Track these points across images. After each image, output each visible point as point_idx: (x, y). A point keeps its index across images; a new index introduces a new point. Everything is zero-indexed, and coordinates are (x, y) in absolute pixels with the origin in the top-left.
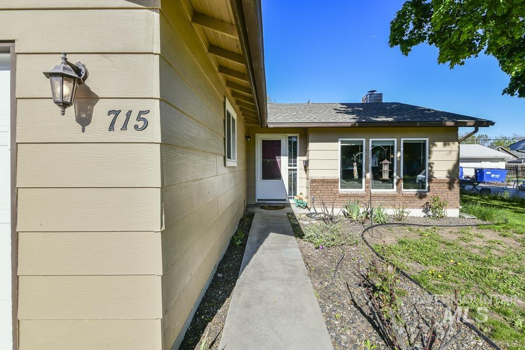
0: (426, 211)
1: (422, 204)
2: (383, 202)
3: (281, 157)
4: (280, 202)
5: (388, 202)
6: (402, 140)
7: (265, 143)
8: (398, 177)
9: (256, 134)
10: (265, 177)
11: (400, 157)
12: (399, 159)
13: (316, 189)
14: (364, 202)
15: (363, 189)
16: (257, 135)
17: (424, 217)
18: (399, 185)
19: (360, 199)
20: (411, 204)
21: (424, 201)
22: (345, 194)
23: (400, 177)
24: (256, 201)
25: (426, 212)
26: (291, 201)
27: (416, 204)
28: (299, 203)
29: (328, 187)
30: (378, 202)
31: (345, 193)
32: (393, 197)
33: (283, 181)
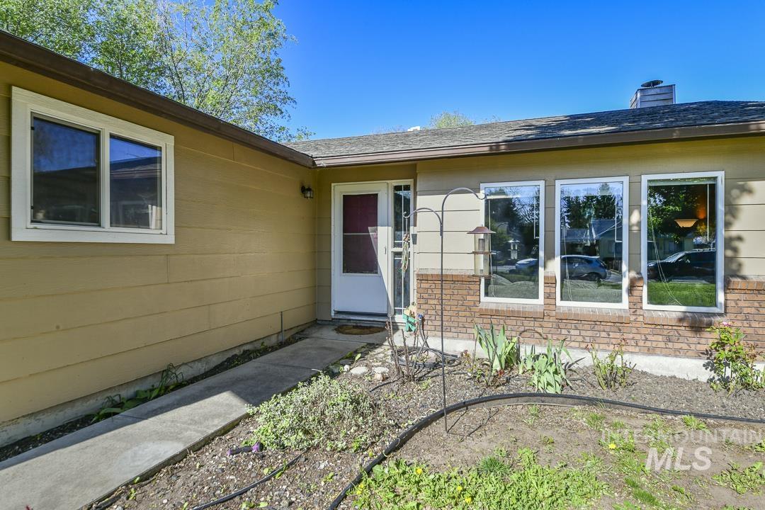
0: (714, 365)
1: (703, 348)
2: (589, 333)
3: (379, 228)
4: (376, 319)
5: (604, 334)
6: (645, 179)
7: (347, 199)
8: (633, 274)
9: (333, 184)
10: (348, 268)
11: (639, 224)
12: (635, 228)
13: (430, 295)
14: (540, 330)
15: (541, 301)
16: (334, 187)
17: (711, 380)
18: (636, 293)
19: (529, 324)
20: (670, 345)
21: (709, 339)
22: (492, 310)
23: (639, 273)
24: (333, 314)
25: (714, 369)
26: (399, 319)
27: (685, 346)
28: (410, 322)
29: (456, 292)
30: (577, 332)
31: (494, 307)
32: (619, 323)
33: (381, 276)
